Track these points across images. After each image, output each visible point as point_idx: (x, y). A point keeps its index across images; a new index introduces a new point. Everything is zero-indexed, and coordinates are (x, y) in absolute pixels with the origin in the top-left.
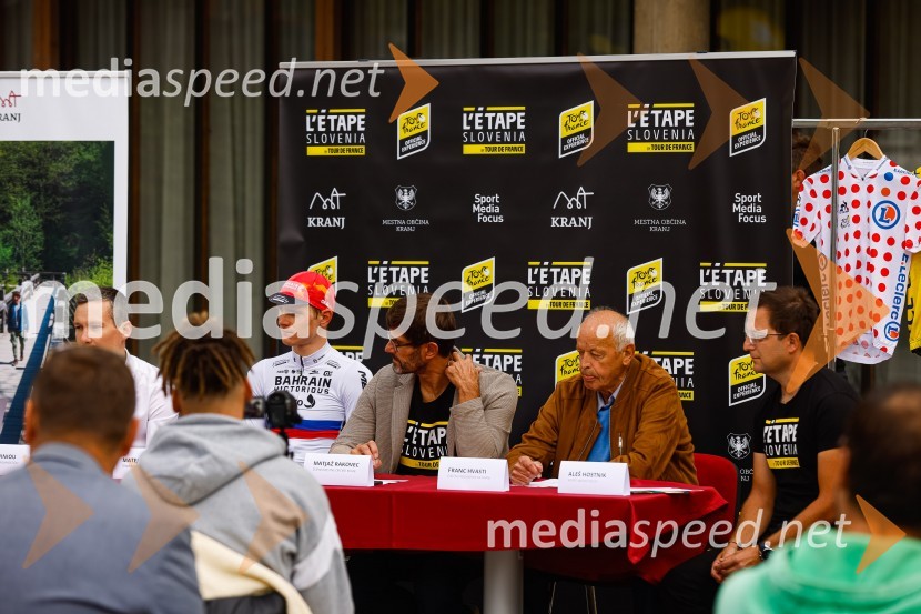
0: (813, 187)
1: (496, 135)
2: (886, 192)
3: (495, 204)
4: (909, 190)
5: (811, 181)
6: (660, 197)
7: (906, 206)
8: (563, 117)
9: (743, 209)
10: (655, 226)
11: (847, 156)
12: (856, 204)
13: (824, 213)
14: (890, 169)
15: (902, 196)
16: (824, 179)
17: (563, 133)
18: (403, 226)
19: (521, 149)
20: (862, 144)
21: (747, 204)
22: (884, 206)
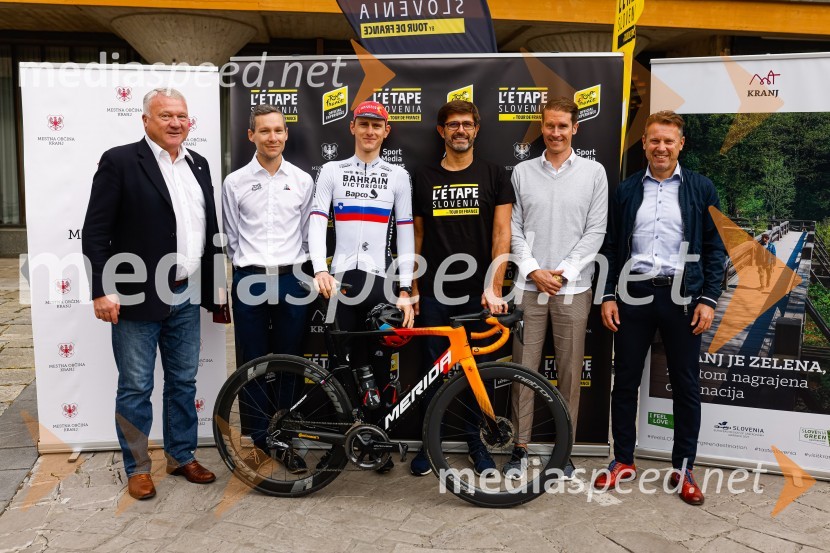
1: (399, 108)
3: (399, 155)
6: (522, 151)
8: (450, 95)
19: (418, 118)
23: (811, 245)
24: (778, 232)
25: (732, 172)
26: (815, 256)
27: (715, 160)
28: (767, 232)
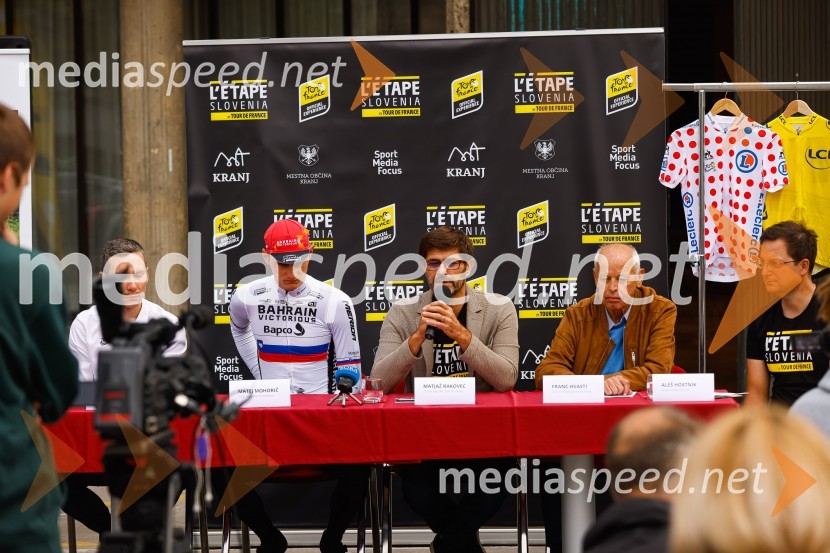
0: (681, 139)
1: (394, 100)
2: (745, 143)
3: (394, 159)
4: (765, 141)
5: (679, 134)
6: (545, 150)
7: (763, 154)
8: (455, 84)
9: (620, 158)
10: (541, 174)
11: (710, 113)
12: (719, 153)
13: (690, 160)
14: (749, 124)
15: (759, 146)
16: (690, 132)
17: (455, 98)
18: (307, 179)
19: (417, 112)
20: (723, 104)
21: (623, 154)
22: (744, 154)
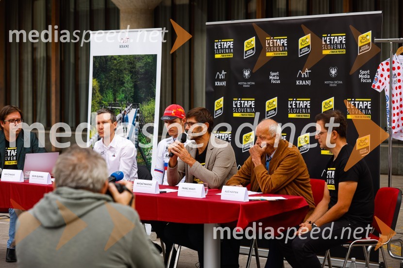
23: (138, 115)
24: (129, 109)
25: (115, 81)
26: (140, 120)
27: (109, 76)
28: (126, 109)
